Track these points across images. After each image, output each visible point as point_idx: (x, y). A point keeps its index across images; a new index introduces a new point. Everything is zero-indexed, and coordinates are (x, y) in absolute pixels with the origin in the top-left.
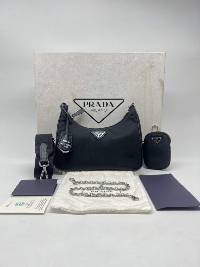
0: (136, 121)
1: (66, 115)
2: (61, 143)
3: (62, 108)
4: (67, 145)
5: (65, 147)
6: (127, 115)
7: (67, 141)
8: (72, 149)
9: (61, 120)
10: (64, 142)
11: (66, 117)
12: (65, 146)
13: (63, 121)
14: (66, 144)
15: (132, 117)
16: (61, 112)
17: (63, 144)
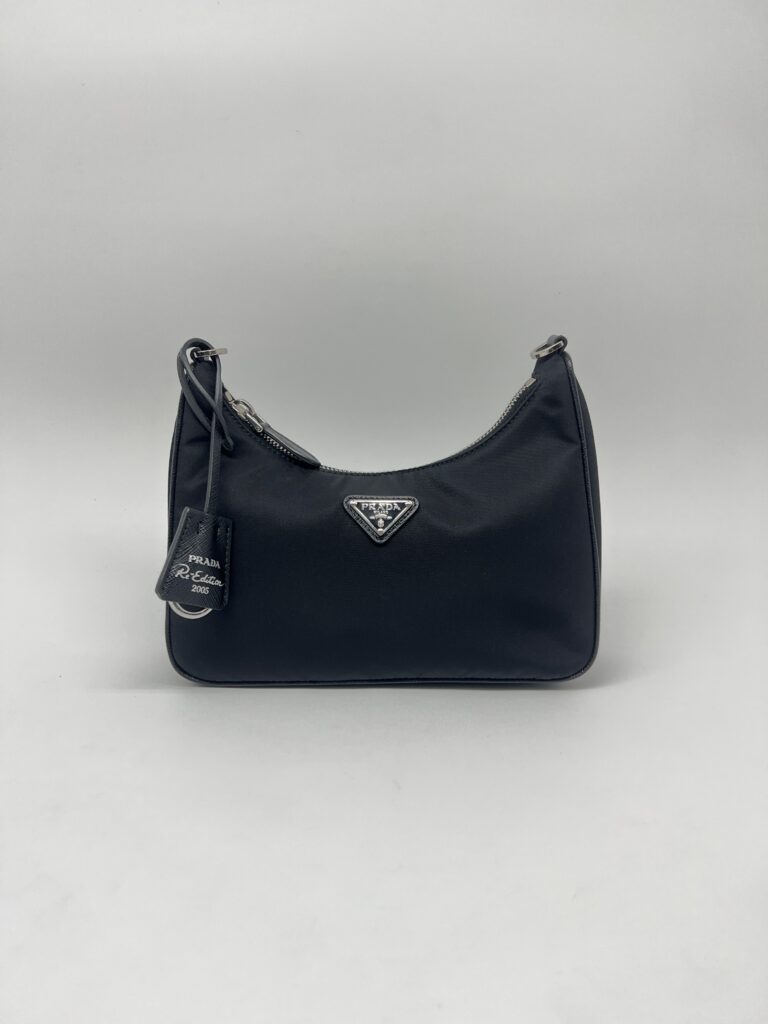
0: (575, 436)
1: (208, 411)
2: (180, 572)
3: (187, 375)
4: (203, 580)
5: (195, 589)
6: (525, 399)
7: (207, 561)
8: (226, 597)
9: (186, 436)
10: (194, 567)
11: (210, 419)
12: (197, 584)
13: (194, 441)
14: (202, 575)
15: (552, 412)
16: (183, 400)
17: (187, 577)
